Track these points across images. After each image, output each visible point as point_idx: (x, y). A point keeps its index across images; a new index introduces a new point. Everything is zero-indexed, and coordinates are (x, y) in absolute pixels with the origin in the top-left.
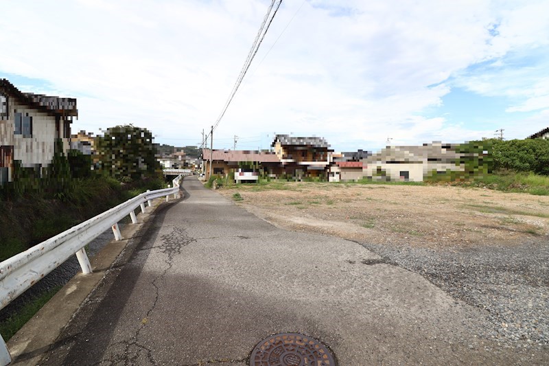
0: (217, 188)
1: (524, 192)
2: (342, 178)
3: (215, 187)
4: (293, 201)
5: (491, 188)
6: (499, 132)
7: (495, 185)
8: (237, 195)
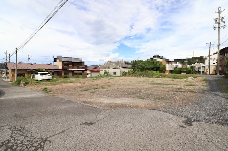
0: (25, 85)
1: (153, 77)
2: (92, 76)
3: (23, 85)
4: (84, 89)
5: (143, 76)
6: (138, 58)
7: (145, 75)
8: (45, 89)
